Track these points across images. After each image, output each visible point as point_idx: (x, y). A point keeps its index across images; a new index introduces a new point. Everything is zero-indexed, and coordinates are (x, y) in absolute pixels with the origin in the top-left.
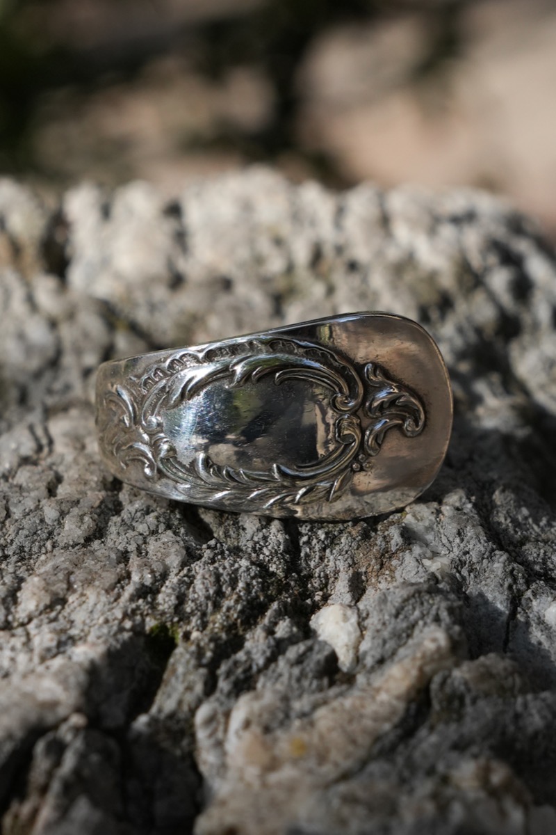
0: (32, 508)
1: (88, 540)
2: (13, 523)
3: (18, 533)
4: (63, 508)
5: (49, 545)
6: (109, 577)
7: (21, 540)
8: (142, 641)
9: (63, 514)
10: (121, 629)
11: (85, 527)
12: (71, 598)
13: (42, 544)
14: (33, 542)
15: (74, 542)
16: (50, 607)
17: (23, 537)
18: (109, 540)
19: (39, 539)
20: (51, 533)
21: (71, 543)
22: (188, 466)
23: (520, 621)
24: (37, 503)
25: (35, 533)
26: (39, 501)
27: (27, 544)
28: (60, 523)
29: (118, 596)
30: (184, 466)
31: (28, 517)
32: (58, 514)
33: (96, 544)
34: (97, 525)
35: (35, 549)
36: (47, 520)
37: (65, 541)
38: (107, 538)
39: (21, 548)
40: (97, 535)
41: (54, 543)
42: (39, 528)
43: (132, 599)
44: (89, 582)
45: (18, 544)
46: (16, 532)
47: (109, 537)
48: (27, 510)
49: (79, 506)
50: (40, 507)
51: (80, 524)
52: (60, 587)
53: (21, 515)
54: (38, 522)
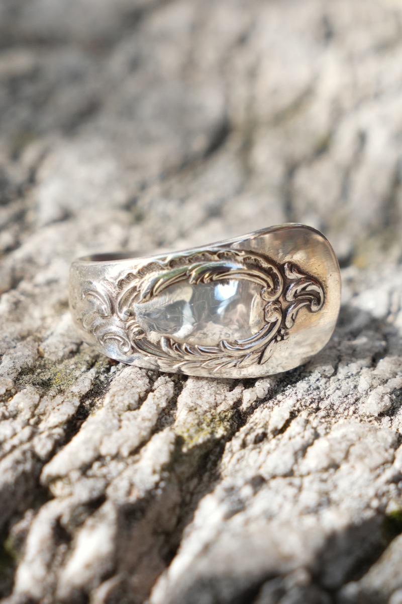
0: (354, 373)
1: (381, 415)
2: (336, 381)
3: (335, 391)
4: (373, 383)
5: (352, 408)
6: (377, 459)
7: (335, 398)
8: (380, 519)
9: (372, 387)
10: (368, 506)
11: (383, 404)
12: (344, 467)
13: (347, 407)
14: (342, 403)
15: (370, 413)
16: (326, 469)
17: (337, 396)
18: (396, 419)
19: (347, 402)
20: (357, 400)
21: (368, 414)
24: (359, 370)
25: (346, 396)
26: (361, 369)
27: (337, 403)
28: (367, 393)
29: (378, 476)
31: (347, 379)
32: (369, 387)
33: (386, 419)
34: (392, 404)
35: (341, 410)
36: (359, 388)
37: (364, 411)
38: (396, 417)
39: (332, 406)
40: (390, 413)
41: (356, 409)
42: (351, 393)
43: (389, 482)
44: (361, 458)
45: (332, 401)
46: (334, 390)
47: (397, 417)
48: (349, 374)
49: (385, 385)
50: (360, 374)
51: (379, 401)
52: (338, 456)
53: (344, 377)
54: (352, 387)
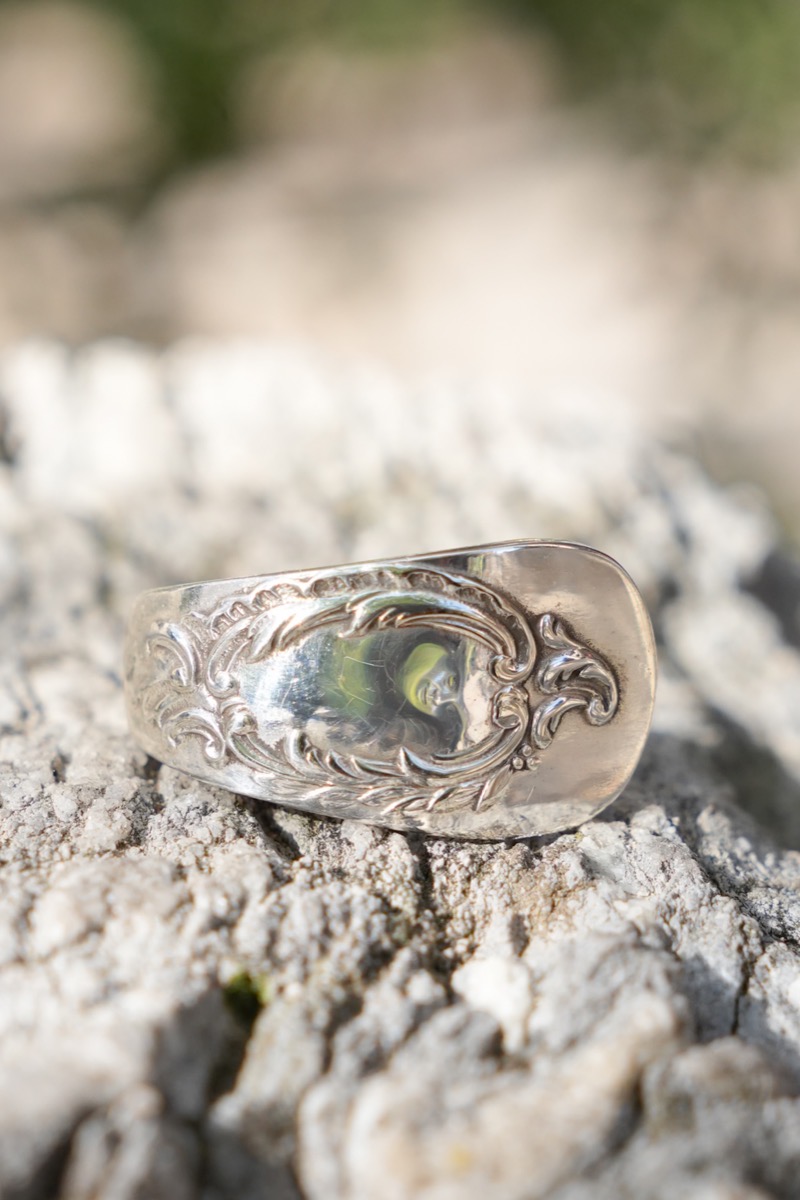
0: (34, 795)
1: (121, 846)
2: (8, 815)
3: (16, 830)
4: (83, 798)
5: (64, 849)
6: (167, 897)
7: (22, 840)
8: (217, 996)
9: (82, 807)
10: (189, 977)
11: (116, 827)
12: (113, 928)
13: (54, 847)
14: (40, 845)
15: (101, 847)
16: (82, 937)
17: (25, 836)
18: (150, 849)
19: (48, 840)
20: (65, 833)
21: (97, 849)
22: (273, 747)
23: (754, 999)
24: (41, 790)
25: (42, 832)
26: (43, 787)
27: (32, 847)
28: (77, 820)
29: (179, 928)
30: (267, 748)
31: (28, 808)
32: (76, 807)
33: (132, 852)
34: (132, 825)
35: (44, 854)
36: (58, 814)
37: (89, 845)
38: (146, 845)
39: (24, 853)
40: (132, 839)
41: (72, 847)
42: (48, 824)
43: (203, 932)
45: (19, 845)
46: (13, 828)
47: (150, 844)
48: (26, 799)
49: (105, 796)
50: (45, 795)
51: (109, 822)
52: (96, 910)
53: (19, 805)
54: (45, 815)
